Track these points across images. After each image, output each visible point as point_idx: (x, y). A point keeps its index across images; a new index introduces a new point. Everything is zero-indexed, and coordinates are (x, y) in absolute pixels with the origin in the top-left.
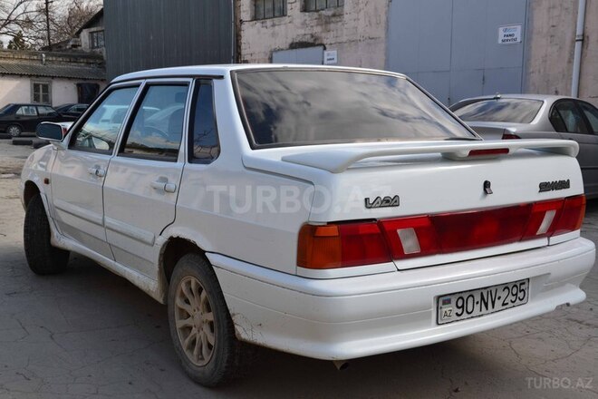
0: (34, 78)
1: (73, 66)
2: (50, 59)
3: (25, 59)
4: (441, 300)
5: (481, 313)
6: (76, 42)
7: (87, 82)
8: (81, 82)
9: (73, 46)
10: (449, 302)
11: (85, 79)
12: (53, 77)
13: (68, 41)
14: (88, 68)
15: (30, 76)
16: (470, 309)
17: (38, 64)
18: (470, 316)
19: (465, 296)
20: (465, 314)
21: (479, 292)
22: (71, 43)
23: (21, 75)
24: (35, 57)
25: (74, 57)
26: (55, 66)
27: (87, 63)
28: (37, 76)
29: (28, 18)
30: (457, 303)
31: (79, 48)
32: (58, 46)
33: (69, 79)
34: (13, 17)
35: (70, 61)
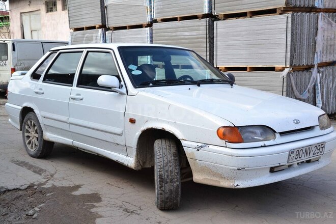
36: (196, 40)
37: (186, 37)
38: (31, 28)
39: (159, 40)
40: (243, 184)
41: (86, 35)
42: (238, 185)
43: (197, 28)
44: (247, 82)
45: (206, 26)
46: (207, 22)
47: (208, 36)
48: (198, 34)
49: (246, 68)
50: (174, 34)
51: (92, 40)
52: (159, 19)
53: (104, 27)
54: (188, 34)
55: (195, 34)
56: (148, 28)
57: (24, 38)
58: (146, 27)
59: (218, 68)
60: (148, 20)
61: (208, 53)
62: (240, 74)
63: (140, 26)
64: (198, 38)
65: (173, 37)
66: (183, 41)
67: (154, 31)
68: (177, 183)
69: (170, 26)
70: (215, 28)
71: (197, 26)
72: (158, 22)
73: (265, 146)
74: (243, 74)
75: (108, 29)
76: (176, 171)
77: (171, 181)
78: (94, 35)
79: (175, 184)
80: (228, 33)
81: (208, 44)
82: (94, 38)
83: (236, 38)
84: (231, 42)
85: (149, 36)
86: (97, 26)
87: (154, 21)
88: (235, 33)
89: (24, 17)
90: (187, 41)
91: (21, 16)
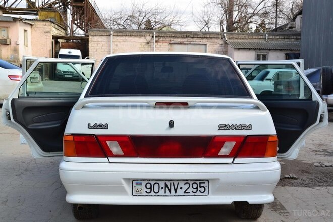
0: (258, 51)
1: (287, 42)
2: (271, 37)
3: (255, 39)
4: (134, 182)
5: (165, 194)
6: (292, 24)
7: (293, 52)
8: (288, 52)
9: (290, 28)
10: (141, 184)
11: (291, 50)
12: (270, 50)
13: (287, 25)
14: (296, 43)
15: (255, 49)
16: (156, 190)
17: (263, 42)
18: (157, 194)
19: (153, 182)
20: (152, 193)
21: (164, 182)
22: (289, 26)
23: (250, 49)
24: (262, 37)
25: (287, 35)
26: (273, 42)
27: (296, 39)
28: (260, 50)
29: (266, 11)
30: (146, 185)
31: (294, 29)
32: (281, 28)
33: (281, 50)
34: (256, 12)
35: (284, 39)
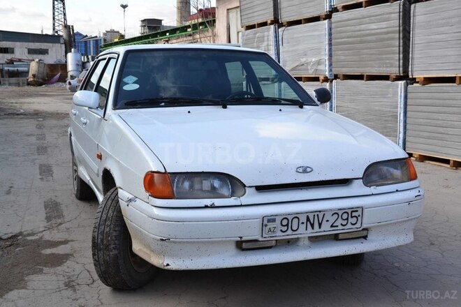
36: (385, 36)
37: (373, 32)
38: (237, 28)
39: (338, 39)
40: (175, 264)
41: (257, 35)
42: (168, 265)
43: (387, 16)
44: (455, 102)
45: (400, 12)
46: (401, 7)
47: (401, 28)
48: (388, 26)
49: (455, 78)
50: (358, 28)
51: (264, 41)
52: (339, 6)
53: (276, 22)
54: (375, 27)
55: (385, 26)
56: (326, 21)
57: (230, 42)
58: (325, 19)
59: (415, 79)
60: (327, 8)
61: (401, 56)
62: (445, 88)
63: (316, 19)
64: (388, 33)
65: (356, 33)
66: (369, 38)
67: (333, 26)
68: (115, 252)
69: (352, 16)
70: (412, 15)
71: (387, 14)
72: (338, 11)
73: (213, 207)
74: (449, 89)
75: (281, 25)
76: (114, 234)
77: (107, 247)
78: (266, 34)
79: (111, 253)
80: (429, 22)
81: (401, 41)
82: (266, 38)
83: (441, 29)
84: (433, 37)
85: (327, 32)
86: (269, 22)
87: (334, 10)
88: (440, 21)
89: (231, 15)
90: (374, 38)
91: (228, 13)
